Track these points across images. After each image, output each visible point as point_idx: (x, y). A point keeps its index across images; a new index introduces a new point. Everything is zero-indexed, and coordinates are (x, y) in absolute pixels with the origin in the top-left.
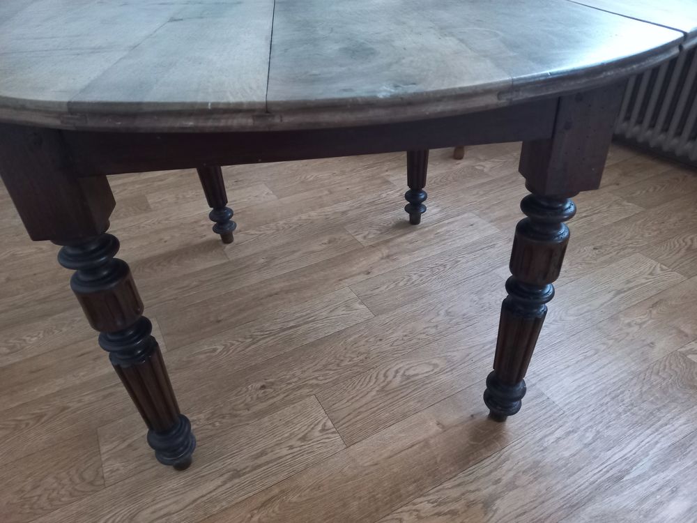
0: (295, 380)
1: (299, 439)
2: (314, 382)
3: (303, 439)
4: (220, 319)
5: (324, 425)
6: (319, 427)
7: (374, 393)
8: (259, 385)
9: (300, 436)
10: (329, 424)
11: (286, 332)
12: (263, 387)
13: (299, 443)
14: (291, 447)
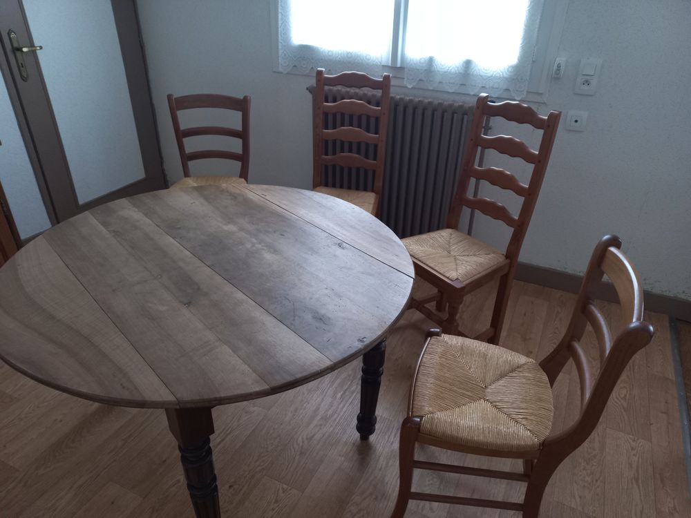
0: (247, 473)
1: (275, 503)
2: (260, 468)
3: (276, 501)
4: (164, 459)
5: (283, 488)
6: (281, 491)
7: (297, 457)
8: (227, 486)
9: (274, 501)
10: (285, 486)
11: (219, 447)
12: (230, 487)
13: (276, 505)
14: (273, 509)
